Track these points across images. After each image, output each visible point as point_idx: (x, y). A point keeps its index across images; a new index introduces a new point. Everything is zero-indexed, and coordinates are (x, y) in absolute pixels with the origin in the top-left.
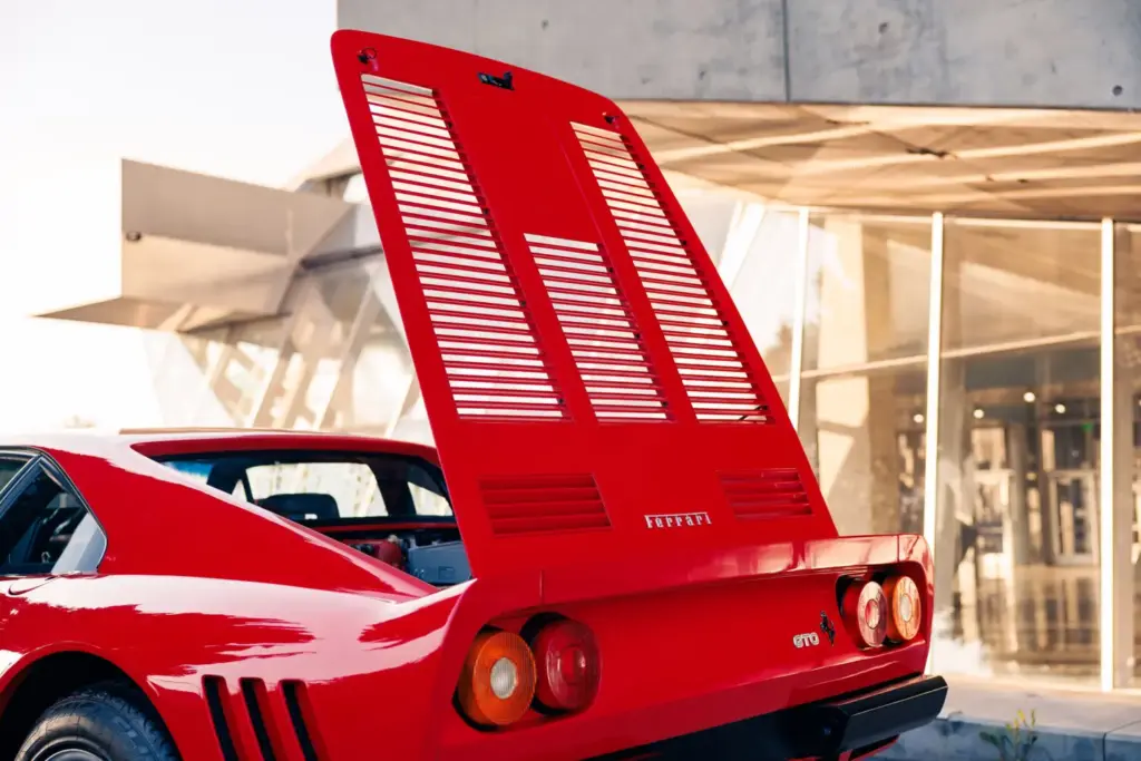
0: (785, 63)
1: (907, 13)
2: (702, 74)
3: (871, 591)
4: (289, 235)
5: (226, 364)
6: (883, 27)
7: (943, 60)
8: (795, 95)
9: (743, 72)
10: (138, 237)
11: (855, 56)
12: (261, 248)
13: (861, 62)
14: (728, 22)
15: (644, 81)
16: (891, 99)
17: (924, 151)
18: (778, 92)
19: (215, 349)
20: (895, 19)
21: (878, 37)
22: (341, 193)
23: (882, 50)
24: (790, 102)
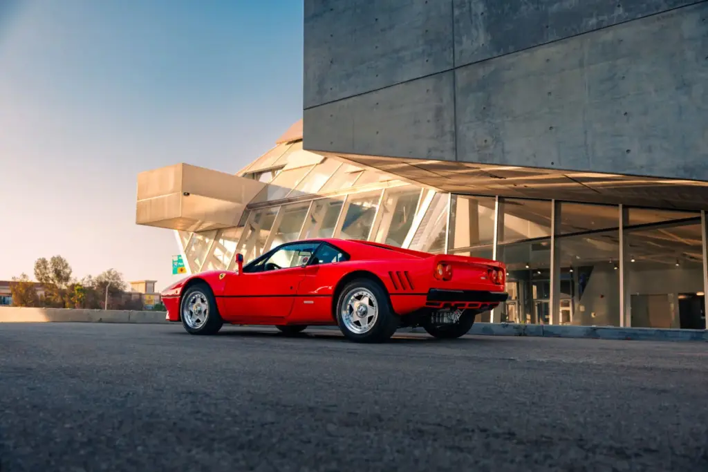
0: (455, 149)
1: (493, 137)
2: (429, 151)
3: (494, 272)
4: (243, 196)
5: (215, 248)
6: (486, 141)
7: (503, 151)
8: (459, 160)
9: (442, 151)
10: (188, 194)
11: (477, 149)
12: (232, 200)
13: (479, 151)
14: (437, 136)
15: (410, 152)
16: (488, 162)
17: (496, 177)
18: (453, 158)
19: (209, 241)
20: (489, 139)
21: (484, 144)
22: (258, 179)
23: (486, 147)
24: (456, 161)
